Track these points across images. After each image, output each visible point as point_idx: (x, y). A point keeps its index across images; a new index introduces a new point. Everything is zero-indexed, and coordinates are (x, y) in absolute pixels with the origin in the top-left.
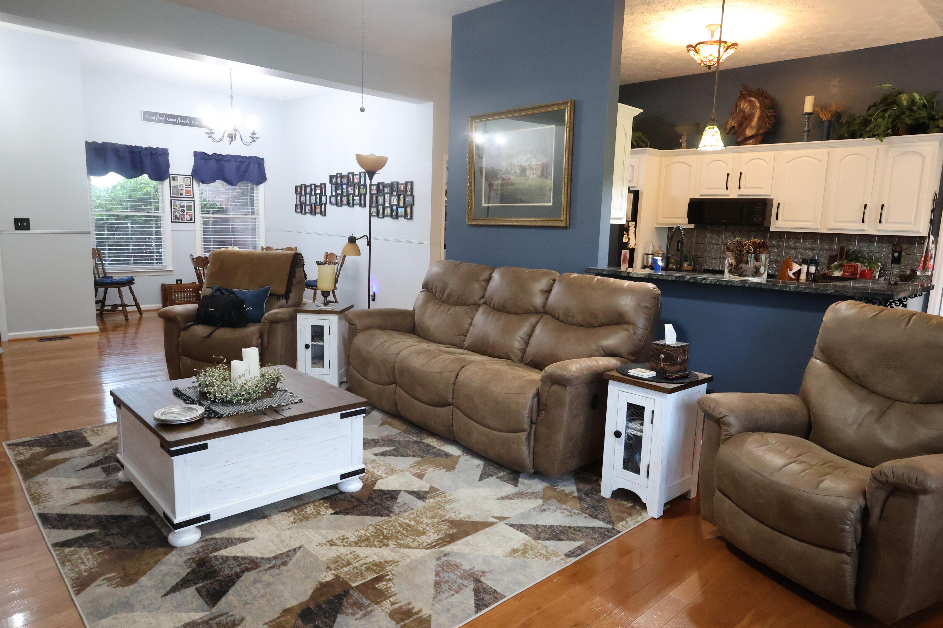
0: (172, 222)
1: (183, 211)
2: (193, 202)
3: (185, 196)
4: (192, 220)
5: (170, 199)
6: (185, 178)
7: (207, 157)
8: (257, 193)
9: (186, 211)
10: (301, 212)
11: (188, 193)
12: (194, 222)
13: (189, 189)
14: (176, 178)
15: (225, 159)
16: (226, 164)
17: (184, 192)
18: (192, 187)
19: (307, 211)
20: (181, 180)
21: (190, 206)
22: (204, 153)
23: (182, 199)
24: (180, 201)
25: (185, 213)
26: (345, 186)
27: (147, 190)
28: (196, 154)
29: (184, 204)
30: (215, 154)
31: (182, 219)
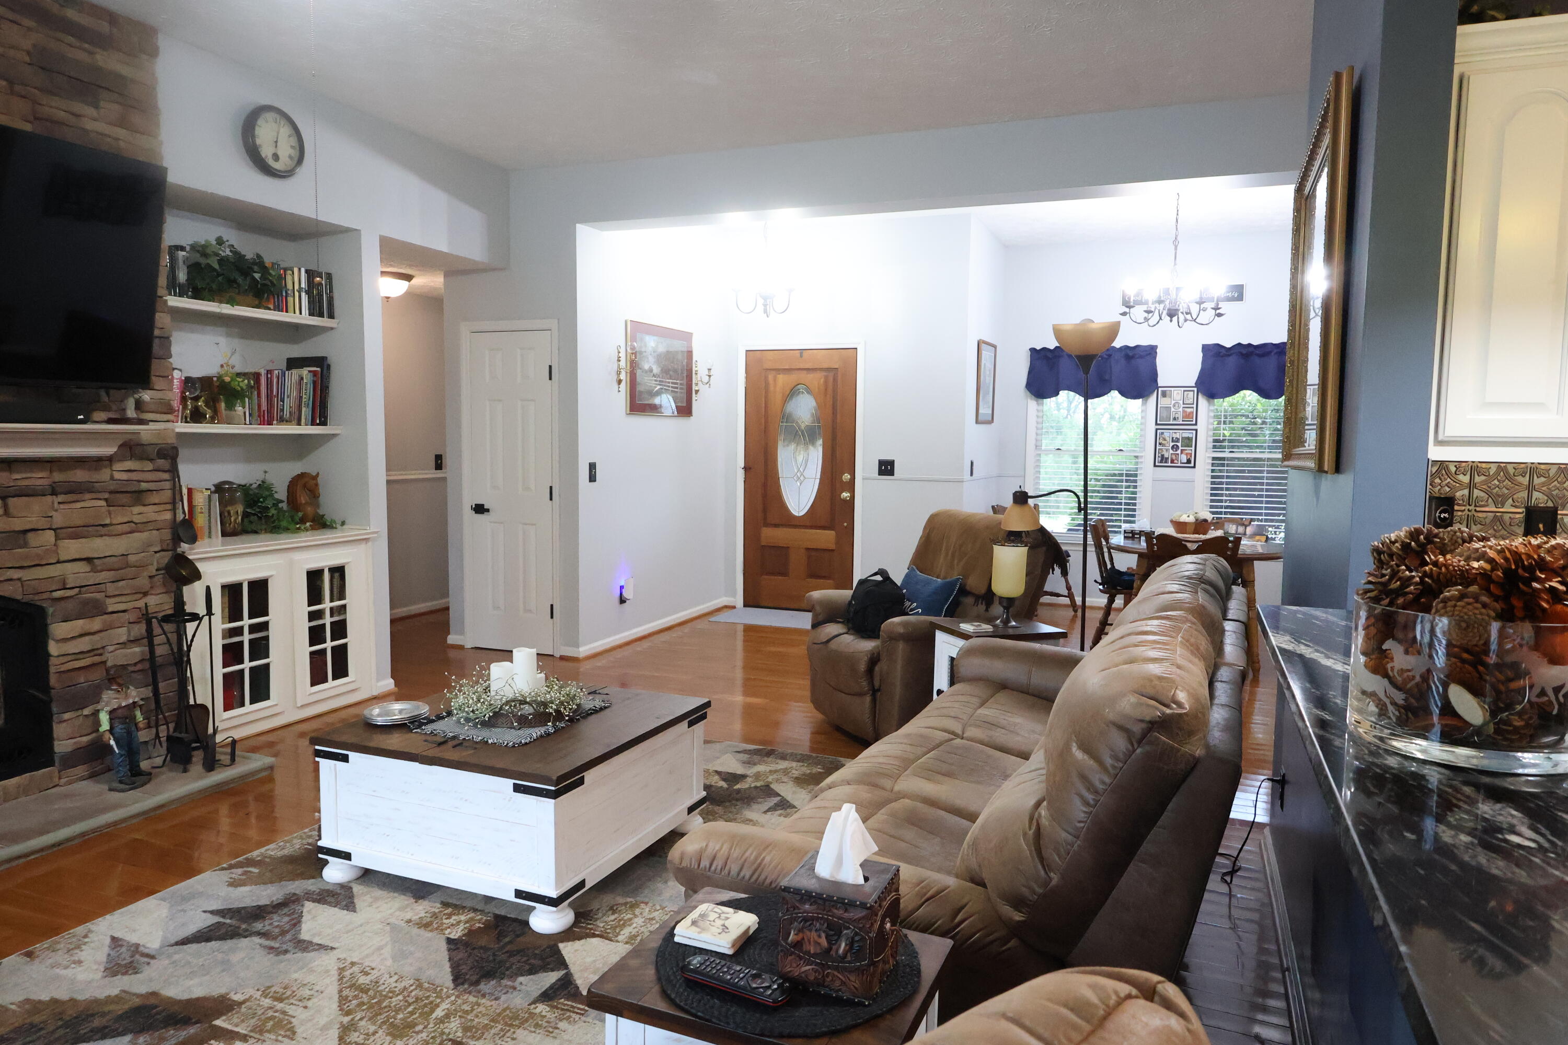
0: (1155, 466)
1: (1175, 448)
2: (1194, 432)
3: (1181, 422)
4: (1190, 463)
5: (1154, 427)
6: (1184, 391)
7: (1224, 351)
9: (1180, 448)
11: (1187, 416)
12: (1194, 467)
13: (1189, 410)
14: (1168, 393)
15: (1258, 351)
16: (1260, 361)
17: (1180, 416)
18: (1195, 406)
20: (1177, 395)
21: (1190, 439)
22: (1218, 345)
23: (1174, 426)
24: (1171, 431)
25: (1179, 452)
28: (1206, 349)
29: (1178, 435)
30: (1239, 344)
31: (1172, 462)
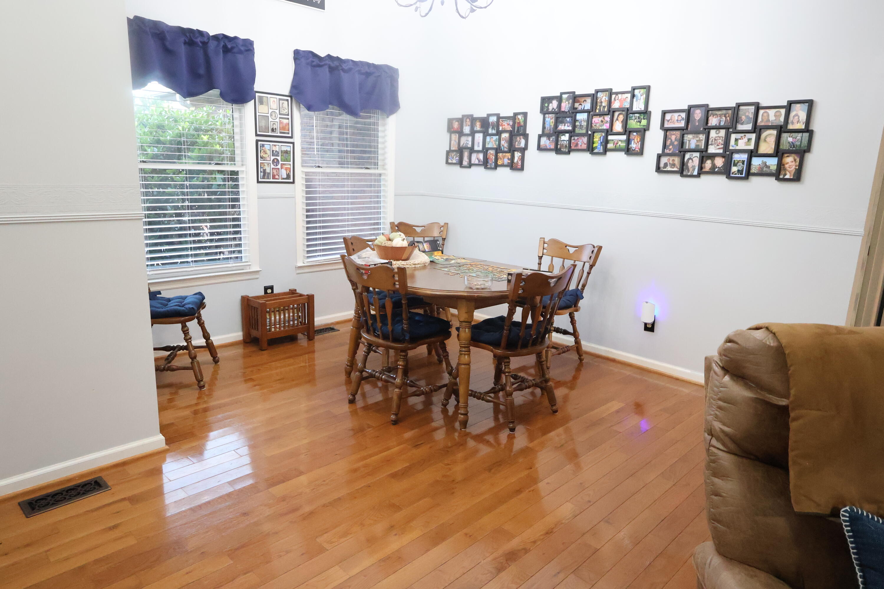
0: (258, 182)
2: (291, 145)
3: (279, 134)
4: (290, 180)
5: (256, 138)
6: (280, 99)
7: (316, 61)
8: (384, 131)
9: (280, 162)
10: (460, 163)
12: (293, 182)
13: (285, 121)
14: (265, 99)
15: (345, 66)
16: (345, 78)
18: (290, 117)
19: (474, 160)
20: (273, 102)
21: (286, 152)
22: (312, 53)
24: (271, 144)
26: (582, 117)
27: (183, 128)
28: (298, 54)
30: (329, 56)
31: (274, 177)
